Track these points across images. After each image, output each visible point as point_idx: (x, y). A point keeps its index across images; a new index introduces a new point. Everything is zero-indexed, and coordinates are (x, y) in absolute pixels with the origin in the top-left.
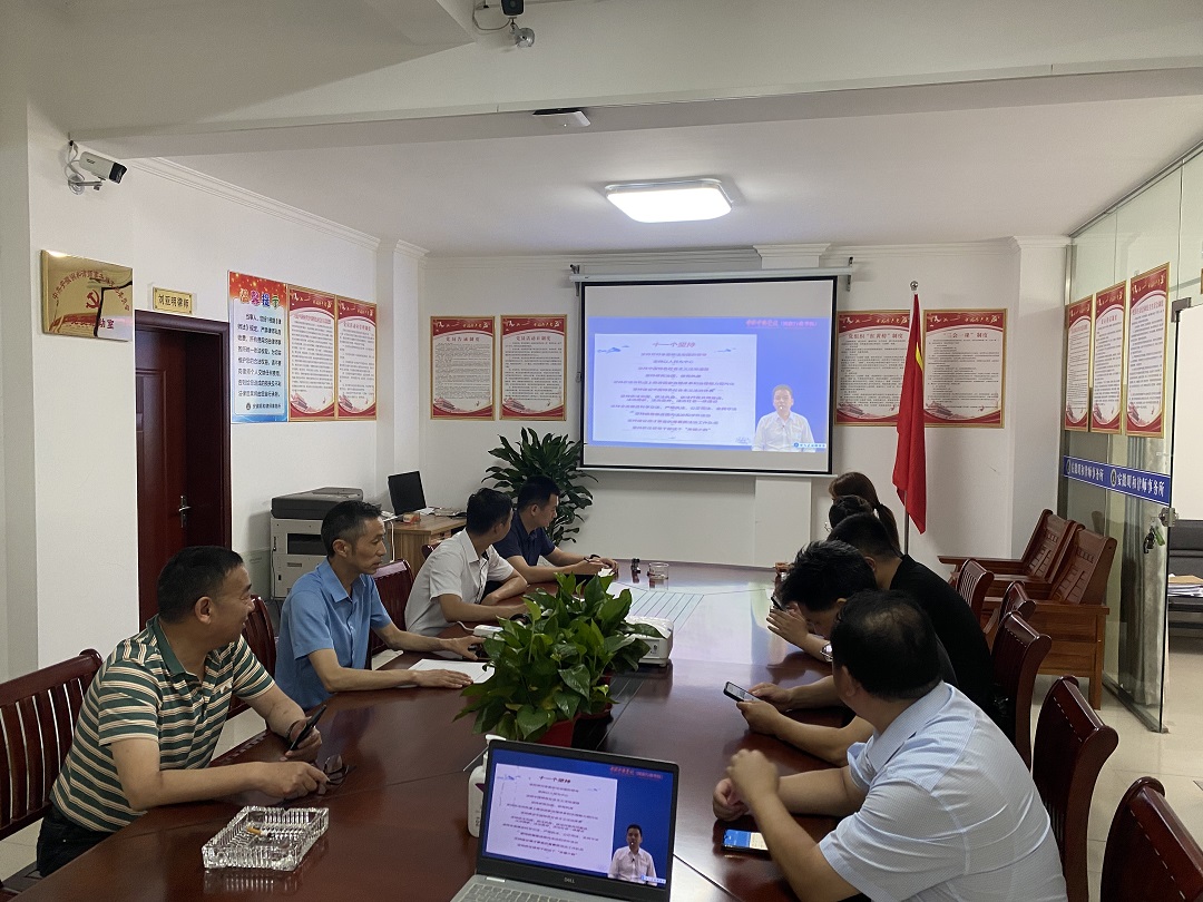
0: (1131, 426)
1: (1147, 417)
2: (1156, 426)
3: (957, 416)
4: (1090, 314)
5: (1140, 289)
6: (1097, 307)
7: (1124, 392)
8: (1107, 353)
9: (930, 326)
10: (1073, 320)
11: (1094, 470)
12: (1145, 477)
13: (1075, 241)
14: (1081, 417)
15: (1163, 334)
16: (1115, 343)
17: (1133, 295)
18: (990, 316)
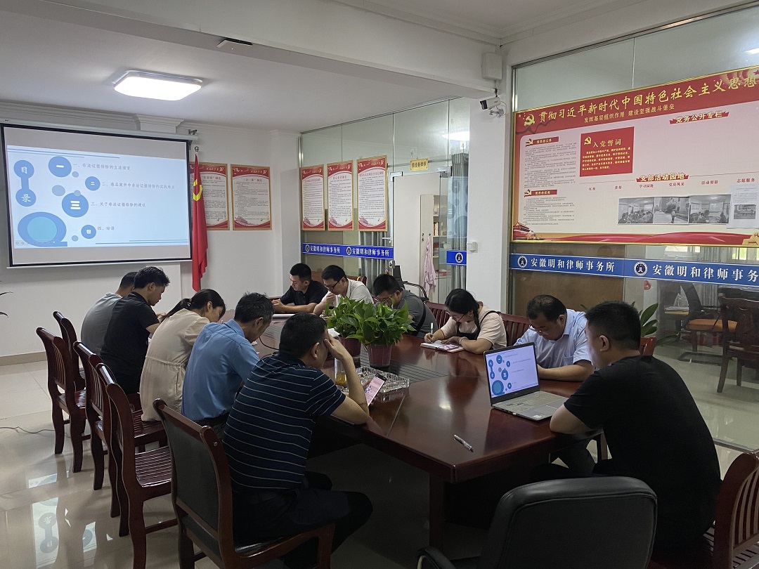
0: (361, 226)
1: (374, 221)
2: (382, 225)
3: (250, 224)
4: (322, 173)
5: (365, 165)
6: (329, 171)
7: (355, 212)
8: (339, 193)
9: (235, 174)
10: (306, 176)
11: (331, 248)
12: (375, 248)
13: (303, 136)
14: (318, 224)
15: (384, 186)
16: (346, 189)
17: (359, 167)
18: (263, 170)
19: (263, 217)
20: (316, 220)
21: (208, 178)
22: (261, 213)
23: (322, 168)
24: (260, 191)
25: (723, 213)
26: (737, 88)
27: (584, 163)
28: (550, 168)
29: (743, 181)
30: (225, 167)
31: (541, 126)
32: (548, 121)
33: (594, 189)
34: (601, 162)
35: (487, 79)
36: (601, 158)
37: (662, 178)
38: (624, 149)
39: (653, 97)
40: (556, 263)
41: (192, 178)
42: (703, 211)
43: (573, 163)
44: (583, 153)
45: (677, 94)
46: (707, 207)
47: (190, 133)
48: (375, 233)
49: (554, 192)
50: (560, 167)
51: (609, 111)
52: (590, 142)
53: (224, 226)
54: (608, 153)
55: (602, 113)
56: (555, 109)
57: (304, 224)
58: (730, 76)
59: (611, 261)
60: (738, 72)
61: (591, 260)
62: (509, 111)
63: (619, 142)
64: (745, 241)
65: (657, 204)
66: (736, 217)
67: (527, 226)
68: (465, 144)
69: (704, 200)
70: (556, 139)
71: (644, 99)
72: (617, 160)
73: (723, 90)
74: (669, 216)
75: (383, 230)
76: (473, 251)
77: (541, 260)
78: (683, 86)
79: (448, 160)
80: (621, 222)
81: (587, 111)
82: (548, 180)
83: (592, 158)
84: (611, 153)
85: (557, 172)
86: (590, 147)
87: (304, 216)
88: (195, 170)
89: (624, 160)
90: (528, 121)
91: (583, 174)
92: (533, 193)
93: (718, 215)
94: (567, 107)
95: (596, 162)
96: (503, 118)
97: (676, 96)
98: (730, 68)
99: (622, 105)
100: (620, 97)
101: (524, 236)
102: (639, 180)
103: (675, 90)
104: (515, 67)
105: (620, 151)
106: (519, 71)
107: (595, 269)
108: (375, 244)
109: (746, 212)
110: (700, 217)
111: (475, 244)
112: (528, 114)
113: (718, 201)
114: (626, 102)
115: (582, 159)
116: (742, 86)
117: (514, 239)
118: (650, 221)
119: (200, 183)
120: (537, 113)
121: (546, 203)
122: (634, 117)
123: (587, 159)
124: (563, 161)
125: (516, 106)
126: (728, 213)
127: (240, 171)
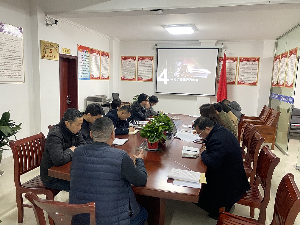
0: (286, 86)
1: (290, 84)
2: (292, 86)
3: (246, 83)
6: (281, 57)
7: (286, 77)
8: (283, 68)
9: (241, 61)
11: (277, 96)
12: (288, 98)
13: (278, 41)
15: (295, 64)
16: (284, 66)
17: (289, 54)
18: (256, 59)
19: (253, 80)
20: (275, 83)
21: (228, 63)
22: (252, 78)
24: (253, 68)
30: (236, 58)
53: (233, 83)
127: (244, 59)
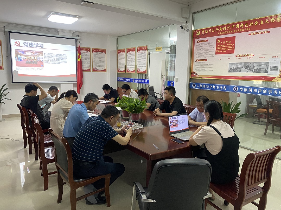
0: (138, 72)
1: (142, 70)
2: (145, 71)
3: (99, 70)
4: (125, 52)
5: (140, 49)
6: (127, 51)
7: (136, 66)
8: (130, 59)
9: (93, 51)
10: (119, 53)
11: (127, 79)
12: (142, 80)
13: (118, 38)
14: (123, 70)
15: (146, 57)
16: (133, 58)
17: (138, 50)
18: (103, 50)
19: (103, 67)
20: (122, 69)
21: (83, 53)
22: (103, 66)
23: (125, 50)
24: (102, 58)
25: (266, 69)
26: (274, 22)
27: (217, 49)
28: (205, 51)
29: (274, 57)
30: (90, 49)
31: (202, 36)
32: (205, 34)
33: (220, 59)
34: (223, 49)
35: (183, 17)
36: (223, 48)
37: (245, 55)
38: (232, 44)
39: (243, 25)
40: (206, 86)
41: (77, 52)
42: (259, 68)
43: (213, 49)
44: (217, 46)
45: (251, 24)
46: (260, 66)
47: (77, 36)
48: (143, 74)
49: (206, 60)
50: (208, 51)
51: (227, 30)
52: (219, 42)
53: (89, 70)
54: (226, 46)
55: (224, 31)
56: (208, 29)
57: (118, 71)
58: (271, 17)
59: (225, 86)
60: (274, 16)
61: (218, 85)
62: (191, 30)
63: (230, 42)
64: (274, 80)
65: (243, 65)
66: (271, 71)
67: (196, 72)
68: (175, 42)
69: (260, 64)
70: (207, 40)
71: (240, 26)
72: (229, 49)
73: (268, 23)
74: (247, 70)
75: (145, 73)
76: (176, 81)
77: (201, 85)
78: (254, 21)
79: (169, 48)
80: (229, 71)
81: (219, 30)
82: (204, 56)
83: (220, 48)
84: (227, 46)
85: (207, 53)
86: (219, 44)
87: (118, 68)
88: (79, 50)
89: (231, 48)
90: (198, 34)
91: (216, 53)
92: (199, 60)
93: (264, 70)
94: (212, 28)
95: (221, 49)
96: (189, 32)
97: (251, 25)
98: (271, 14)
99: (232, 28)
100: (231, 25)
101: (195, 76)
102: (236, 56)
103: (251, 22)
104: (194, 13)
105: (230, 45)
106: (195, 15)
107: (219, 89)
108: (143, 78)
109: (274, 68)
110: (258, 70)
111: (177, 79)
112: (198, 31)
113: (264, 64)
114: (233, 27)
115: (216, 48)
116: (275, 21)
117: (191, 77)
118: (240, 72)
119: (80, 54)
120: (201, 31)
121: (203, 64)
122: (236, 33)
123: (218, 48)
124: (210, 49)
125: (194, 28)
126: (268, 69)
127: (95, 50)
